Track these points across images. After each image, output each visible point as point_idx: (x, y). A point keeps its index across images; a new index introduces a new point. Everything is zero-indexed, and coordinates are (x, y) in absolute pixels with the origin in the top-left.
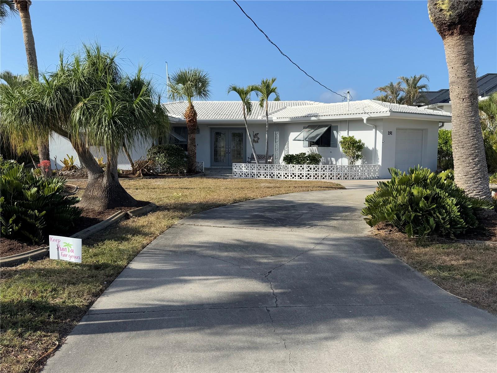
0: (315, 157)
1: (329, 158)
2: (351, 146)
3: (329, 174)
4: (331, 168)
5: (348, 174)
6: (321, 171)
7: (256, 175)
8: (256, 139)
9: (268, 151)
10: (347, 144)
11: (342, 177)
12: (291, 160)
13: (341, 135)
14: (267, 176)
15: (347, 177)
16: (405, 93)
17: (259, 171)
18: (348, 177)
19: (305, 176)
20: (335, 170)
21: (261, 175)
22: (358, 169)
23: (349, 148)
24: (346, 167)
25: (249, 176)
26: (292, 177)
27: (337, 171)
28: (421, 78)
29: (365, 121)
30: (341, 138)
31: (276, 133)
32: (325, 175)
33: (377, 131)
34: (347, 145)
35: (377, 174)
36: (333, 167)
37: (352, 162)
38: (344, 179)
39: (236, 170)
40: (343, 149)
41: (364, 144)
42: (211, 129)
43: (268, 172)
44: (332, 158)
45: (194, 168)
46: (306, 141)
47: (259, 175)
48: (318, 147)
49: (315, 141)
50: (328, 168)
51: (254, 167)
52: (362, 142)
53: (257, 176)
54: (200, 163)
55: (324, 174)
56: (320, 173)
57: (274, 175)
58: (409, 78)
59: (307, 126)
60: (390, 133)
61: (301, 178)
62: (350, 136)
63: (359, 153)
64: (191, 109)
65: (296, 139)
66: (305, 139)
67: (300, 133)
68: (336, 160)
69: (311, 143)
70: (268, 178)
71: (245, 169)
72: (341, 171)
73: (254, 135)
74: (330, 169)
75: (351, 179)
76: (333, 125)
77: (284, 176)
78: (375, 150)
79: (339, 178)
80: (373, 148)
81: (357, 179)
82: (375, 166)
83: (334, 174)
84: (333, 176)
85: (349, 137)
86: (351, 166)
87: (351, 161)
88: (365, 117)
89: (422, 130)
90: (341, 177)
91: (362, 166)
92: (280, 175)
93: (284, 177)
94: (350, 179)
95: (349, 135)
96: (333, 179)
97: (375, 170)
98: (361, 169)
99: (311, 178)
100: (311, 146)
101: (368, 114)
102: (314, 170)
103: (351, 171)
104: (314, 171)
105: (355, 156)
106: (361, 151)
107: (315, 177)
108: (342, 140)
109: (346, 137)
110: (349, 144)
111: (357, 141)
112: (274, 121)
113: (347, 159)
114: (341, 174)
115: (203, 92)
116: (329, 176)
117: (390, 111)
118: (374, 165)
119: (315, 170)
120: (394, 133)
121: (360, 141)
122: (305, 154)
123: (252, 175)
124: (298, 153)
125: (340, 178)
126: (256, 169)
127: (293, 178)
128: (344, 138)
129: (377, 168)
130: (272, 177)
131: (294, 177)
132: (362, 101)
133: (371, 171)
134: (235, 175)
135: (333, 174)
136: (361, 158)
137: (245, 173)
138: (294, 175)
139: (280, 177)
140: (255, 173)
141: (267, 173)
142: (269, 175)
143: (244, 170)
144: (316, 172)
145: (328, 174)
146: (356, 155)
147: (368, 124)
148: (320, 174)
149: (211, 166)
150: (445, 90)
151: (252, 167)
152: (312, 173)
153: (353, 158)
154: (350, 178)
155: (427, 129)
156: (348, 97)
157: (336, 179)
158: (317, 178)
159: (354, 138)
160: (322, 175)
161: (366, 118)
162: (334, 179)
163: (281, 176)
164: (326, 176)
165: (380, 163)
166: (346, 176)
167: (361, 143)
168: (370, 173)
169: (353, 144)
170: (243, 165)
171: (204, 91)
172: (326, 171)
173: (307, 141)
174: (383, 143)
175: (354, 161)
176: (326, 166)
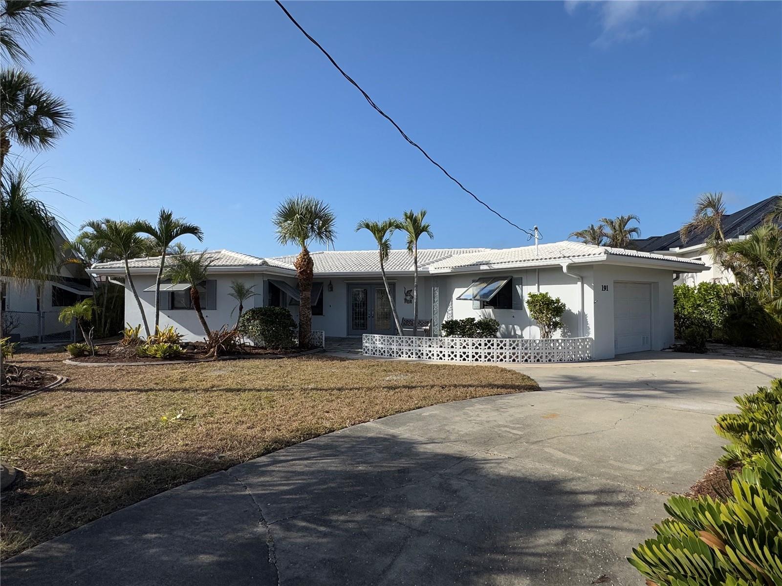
0: (489, 325)
1: (511, 326)
2: (545, 309)
3: (510, 353)
4: (512, 343)
5: (542, 353)
6: (497, 349)
7: (395, 353)
8: (408, 298)
9: (417, 315)
10: (537, 305)
11: (532, 357)
12: (452, 328)
13: (527, 291)
14: (412, 355)
15: (540, 359)
16: (609, 239)
17: (400, 347)
18: (541, 357)
19: (470, 356)
20: (520, 347)
21: (402, 353)
22: (557, 344)
23: (541, 311)
24: (538, 342)
25: (386, 354)
26: (451, 357)
27: (522, 349)
28: (629, 220)
29: (565, 270)
30: (528, 296)
31: (434, 289)
32: (503, 355)
33: (585, 285)
34: (538, 307)
35: (588, 352)
36: (516, 343)
37: (546, 335)
38: (535, 361)
39: (367, 345)
40: (532, 313)
41: (565, 305)
42: (348, 284)
43: (414, 349)
44: (515, 326)
45: (308, 340)
46: (475, 300)
47: (400, 353)
48: (495, 308)
49: (488, 300)
50: (508, 344)
51: (393, 340)
52: (562, 301)
53: (397, 354)
54: (318, 333)
55: (501, 354)
56: (495, 351)
57: (422, 354)
58: (613, 220)
59: (478, 279)
60: (605, 288)
61: (464, 360)
62: (542, 292)
63: (558, 319)
64: (304, 255)
65: (461, 298)
66: (474, 298)
67: (467, 289)
68: (522, 330)
69: (484, 304)
70: (414, 359)
71: (380, 343)
72: (530, 349)
73: (406, 292)
74: (512, 345)
75: (546, 361)
76: (515, 276)
77: (438, 355)
78: (583, 314)
79: (526, 361)
80: (579, 311)
81: (556, 361)
82: (585, 339)
83: (518, 353)
84: (517, 357)
85: (540, 294)
86: (546, 341)
87: (546, 332)
88: (564, 263)
89: (650, 284)
90: (529, 357)
91: (563, 341)
92: (431, 353)
93: (438, 358)
94: (544, 361)
95: (540, 291)
96: (516, 361)
97: (584, 347)
98: (563, 344)
99: (481, 359)
100: (484, 308)
101: (570, 258)
102: (485, 347)
103: (546, 349)
104: (485, 349)
105: (551, 323)
106: (560, 316)
107: (488, 358)
108: (529, 298)
109: (535, 295)
110: (540, 305)
111: (553, 301)
112: (431, 272)
113: (539, 328)
114: (530, 353)
115: (325, 233)
116: (510, 357)
117: (605, 253)
118: (583, 339)
119: (487, 347)
120: (611, 288)
121: (558, 301)
122: (473, 319)
123: (391, 352)
124: (463, 318)
125: (529, 360)
126: (395, 343)
127: (452, 359)
128: (533, 296)
129: (588, 344)
130: (419, 357)
131: (454, 357)
132: (557, 243)
133: (579, 348)
134: (366, 353)
135: (516, 353)
136: (560, 328)
137: (380, 349)
138: (454, 354)
139: (432, 357)
140: (395, 350)
141: (412, 350)
142: (414, 354)
143: (379, 345)
144: (489, 351)
145: (508, 353)
146: (554, 322)
147: (569, 274)
148: (495, 353)
149: (348, 334)
150: (657, 237)
151: (391, 341)
152: (483, 351)
153: (548, 327)
154: (544, 359)
155: (658, 282)
156: (536, 235)
157: (522, 361)
158: (490, 361)
159: (548, 296)
160: (499, 354)
161: (567, 264)
162: (518, 361)
163: (433, 355)
164: (505, 357)
165: (592, 335)
166: (538, 357)
167: (560, 304)
168: (576, 352)
169: (548, 305)
170: (377, 337)
171: (326, 231)
172: (506, 349)
173: (478, 300)
174: (595, 303)
175: (550, 332)
176: (506, 341)
